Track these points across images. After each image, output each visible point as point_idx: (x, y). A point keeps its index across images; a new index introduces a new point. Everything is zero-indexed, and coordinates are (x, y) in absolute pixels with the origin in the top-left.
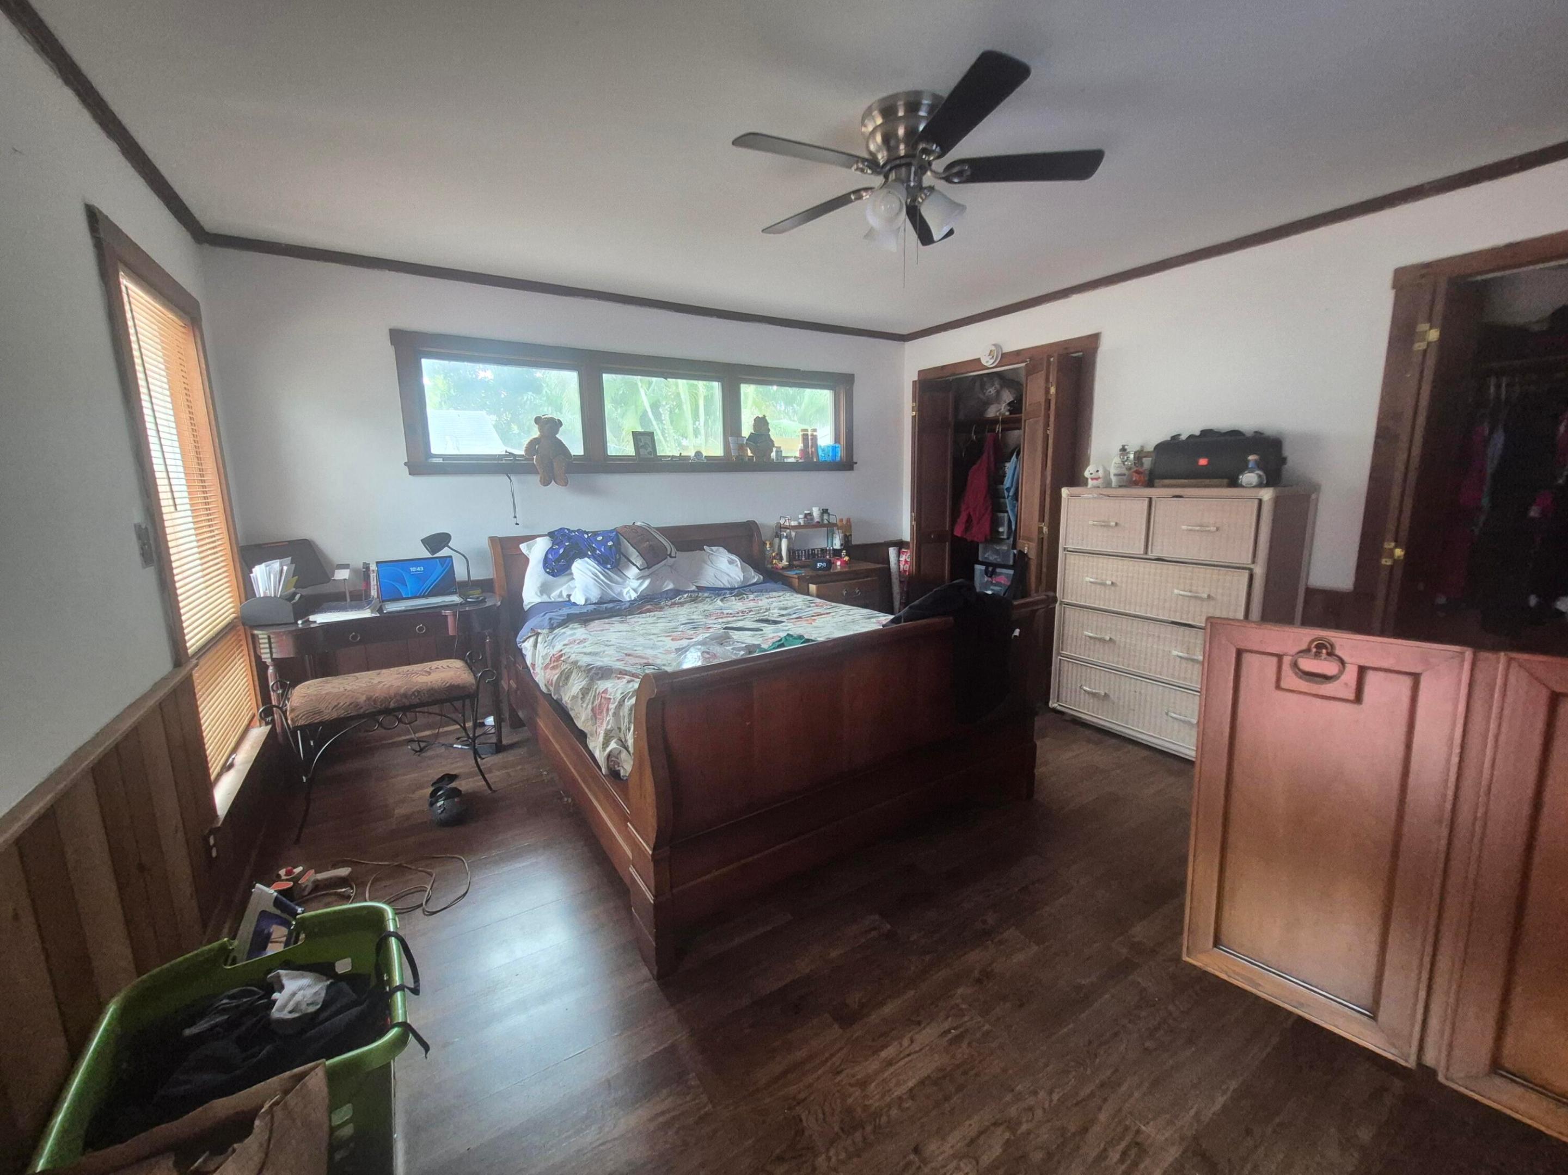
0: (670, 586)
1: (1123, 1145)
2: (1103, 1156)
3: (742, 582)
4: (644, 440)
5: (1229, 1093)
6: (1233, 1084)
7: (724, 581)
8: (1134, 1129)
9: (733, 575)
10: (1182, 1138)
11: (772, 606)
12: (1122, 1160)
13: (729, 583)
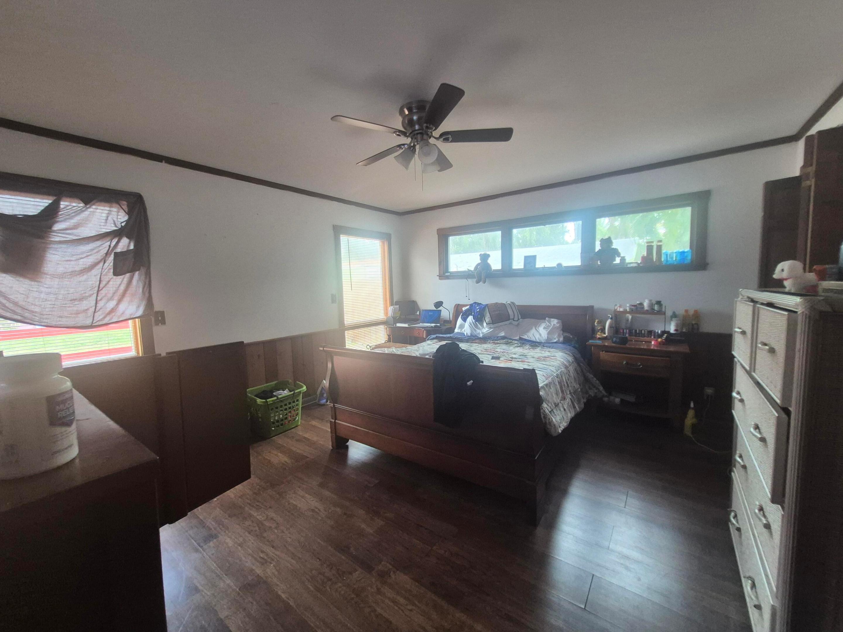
0: (502, 334)
1: (266, 558)
2: (262, 552)
3: (546, 340)
4: (530, 260)
5: (287, 600)
6: (292, 603)
7: (536, 338)
8: (272, 562)
9: (543, 335)
10: (266, 577)
11: (529, 354)
12: (260, 557)
13: (539, 339)
